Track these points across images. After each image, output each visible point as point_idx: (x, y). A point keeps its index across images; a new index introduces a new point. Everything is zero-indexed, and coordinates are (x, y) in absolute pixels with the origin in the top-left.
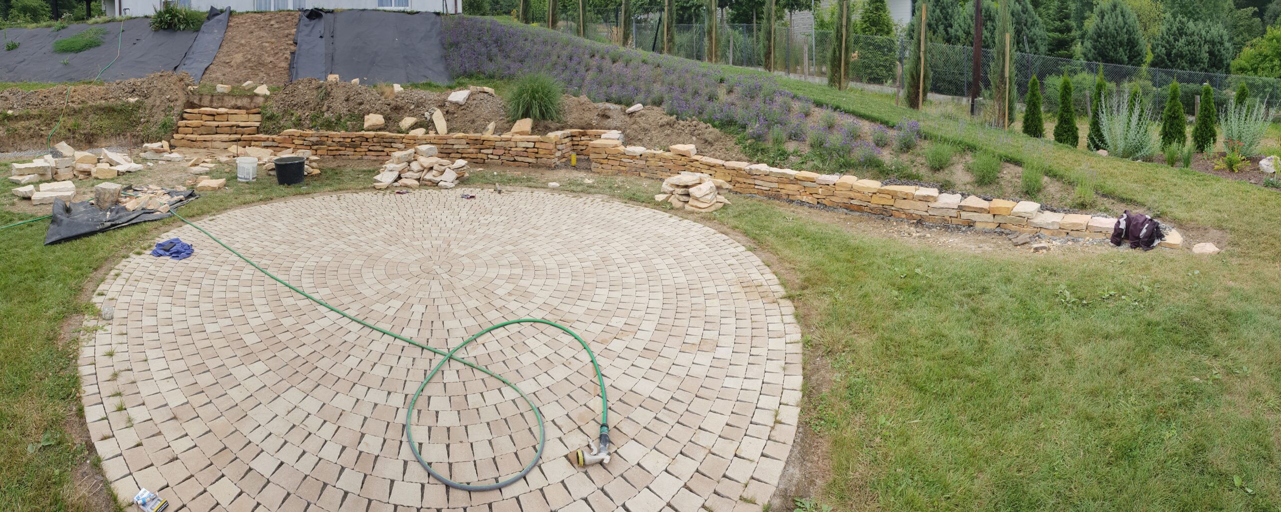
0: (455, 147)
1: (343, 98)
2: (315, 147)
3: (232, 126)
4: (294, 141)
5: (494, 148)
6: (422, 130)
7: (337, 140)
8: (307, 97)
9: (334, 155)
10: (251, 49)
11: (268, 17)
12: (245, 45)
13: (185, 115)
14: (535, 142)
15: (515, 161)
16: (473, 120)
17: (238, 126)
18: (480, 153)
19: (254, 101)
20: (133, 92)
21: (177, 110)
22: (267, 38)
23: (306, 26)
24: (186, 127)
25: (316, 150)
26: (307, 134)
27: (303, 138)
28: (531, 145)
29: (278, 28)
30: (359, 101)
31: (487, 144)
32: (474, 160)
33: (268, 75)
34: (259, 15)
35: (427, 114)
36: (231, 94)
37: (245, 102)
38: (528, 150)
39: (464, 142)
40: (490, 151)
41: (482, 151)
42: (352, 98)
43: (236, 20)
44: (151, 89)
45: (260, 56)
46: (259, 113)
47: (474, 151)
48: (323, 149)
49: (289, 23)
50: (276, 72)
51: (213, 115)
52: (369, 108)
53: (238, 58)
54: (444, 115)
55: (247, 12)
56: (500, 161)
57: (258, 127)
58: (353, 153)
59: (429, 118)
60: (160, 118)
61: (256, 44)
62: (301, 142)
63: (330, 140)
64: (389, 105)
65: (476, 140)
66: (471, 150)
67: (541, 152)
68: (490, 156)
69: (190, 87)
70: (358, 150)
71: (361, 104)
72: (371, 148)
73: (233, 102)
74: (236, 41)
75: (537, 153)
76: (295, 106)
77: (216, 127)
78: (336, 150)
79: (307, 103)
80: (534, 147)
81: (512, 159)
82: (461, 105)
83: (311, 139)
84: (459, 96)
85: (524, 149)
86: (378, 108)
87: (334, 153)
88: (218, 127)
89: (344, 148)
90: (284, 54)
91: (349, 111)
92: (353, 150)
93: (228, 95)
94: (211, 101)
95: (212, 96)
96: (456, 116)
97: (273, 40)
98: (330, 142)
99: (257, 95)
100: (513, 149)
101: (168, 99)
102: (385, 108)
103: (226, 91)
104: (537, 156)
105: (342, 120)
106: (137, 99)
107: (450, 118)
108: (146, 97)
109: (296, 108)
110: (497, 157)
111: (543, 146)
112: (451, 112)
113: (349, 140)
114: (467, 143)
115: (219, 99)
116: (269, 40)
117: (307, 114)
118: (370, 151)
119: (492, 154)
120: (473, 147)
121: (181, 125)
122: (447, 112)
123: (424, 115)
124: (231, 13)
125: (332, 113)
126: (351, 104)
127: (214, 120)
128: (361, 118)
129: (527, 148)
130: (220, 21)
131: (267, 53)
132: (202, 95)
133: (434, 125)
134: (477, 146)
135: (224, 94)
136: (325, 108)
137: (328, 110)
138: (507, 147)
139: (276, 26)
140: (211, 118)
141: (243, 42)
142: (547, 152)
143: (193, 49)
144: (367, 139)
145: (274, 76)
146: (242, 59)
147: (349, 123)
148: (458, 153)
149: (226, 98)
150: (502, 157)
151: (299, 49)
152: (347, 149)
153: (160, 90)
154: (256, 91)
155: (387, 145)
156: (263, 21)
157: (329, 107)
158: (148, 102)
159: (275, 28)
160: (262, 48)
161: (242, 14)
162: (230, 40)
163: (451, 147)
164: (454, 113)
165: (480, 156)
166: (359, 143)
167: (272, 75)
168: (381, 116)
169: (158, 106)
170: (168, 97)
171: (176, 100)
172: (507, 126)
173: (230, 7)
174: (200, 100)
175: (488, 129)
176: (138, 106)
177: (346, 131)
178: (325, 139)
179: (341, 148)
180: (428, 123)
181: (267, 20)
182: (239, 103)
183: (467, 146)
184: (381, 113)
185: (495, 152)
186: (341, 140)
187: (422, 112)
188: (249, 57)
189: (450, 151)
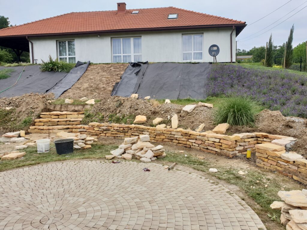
0: (175, 136)
1: (129, 106)
2: (105, 132)
3: (67, 121)
4: (94, 129)
5: (196, 140)
6: (164, 125)
7: (116, 128)
8: (110, 106)
9: (114, 137)
10: (95, 81)
11: (110, 66)
12: (92, 79)
13: (41, 116)
14: (220, 139)
15: (207, 149)
16: (193, 122)
17: (70, 121)
18: (188, 141)
19: (85, 107)
20: (9, 104)
21: (37, 113)
22: (106, 75)
23: (130, 70)
24: (40, 122)
25: (106, 134)
26: (101, 125)
27: (99, 127)
28: (218, 140)
29: (114, 71)
30: (136, 108)
31: (192, 137)
32: (185, 145)
33: (99, 94)
34: (105, 65)
35: (169, 117)
36: (73, 104)
37: (80, 108)
38: (215, 143)
39: (180, 134)
40: (194, 141)
41: (189, 140)
42: (133, 107)
43: (92, 67)
44: (21, 103)
45: (98, 85)
46: (83, 114)
47: (185, 140)
48: (109, 133)
49: (122, 69)
50: (104, 92)
51: (58, 115)
52: (140, 112)
53: (86, 85)
54: (179, 118)
55: (100, 64)
56: (199, 148)
57: (81, 121)
58: (123, 136)
59: (169, 119)
60: (24, 117)
61: (99, 79)
62: (98, 129)
63: (113, 128)
64: (151, 111)
65: (186, 133)
66: (183, 139)
67: (224, 146)
68: (194, 144)
69: (49, 101)
70: (126, 134)
71: (136, 110)
72: (133, 134)
73: (73, 108)
74: (88, 77)
75: (221, 146)
76: (102, 110)
77: (58, 122)
78: (116, 134)
79: (109, 109)
80: (219, 142)
81: (206, 147)
82: (189, 113)
83: (103, 128)
84: (189, 108)
85: (213, 143)
86: (145, 112)
87: (114, 135)
88: (59, 121)
89: (119, 133)
90: (112, 83)
91: (130, 113)
92: (123, 134)
93: (71, 104)
94: (61, 108)
95: (62, 105)
96: (184, 118)
97: (109, 76)
98: (112, 130)
99: (87, 104)
100: (206, 142)
101: (31, 107)
102: (149, 113)
103: (70, 103)
104: (221, 148)
105: (125, 118)
106: (11, 108)
107: (181, 119)
108: (17, 106)
109: (102, 111)
110: (197, 145)
111: (225, 142)
112: (182, 116)
113: (122, 129)
114: (182, 135)
115: (65, 107)
116: (107, 77)
117: (107, 114)
118: (132, 135)
119: (195, 143)
120: (184, 137)
121: (37, 121)
122: (180, 116)
123: (167, 117)
124: (90, 64)
125: (121, 114)
126: (132, 110)
127: (59, 118)
128: (134, 117)
129: (215, 142)
130: (83, 67)
131: (103, 83)
132: (55, 105)
133: (171, 123)
134: (187, 137)
135: (69, 104)
136: (118, 111)
137: (119, 112)
138: (203, 140)
139: (113, 70)
140: (57, 117)
141: (92, 77)
142: (227, 146)
143: (62, 81)
144: (131, 128)
145: (102, 94)
146: (88, 86)
147: (128, 119)
148: (177, 140)
149: (69, 106)
150: (200, 146)
151: (121, 82)
152: (121, 134)
153: (27, 103)
154: (87, 102)
155: (141, 132)
156: (107, 68)
157: (120, 111)
158: (18, 109)
159: (112, 71)
160: (101, 80)
161: (96, 64)
162: (86, 77)
163: (173, 136)
164: (184, 117)
165: (188, 143)
166: (127, 130)
167: (101, 93)
168: (145, 117)
169: (24, 112)
170: (31, 106)
171: (37, 108)
172: (211, 126)
173: (90, 62)
174: (55, 107)
175: (199, 128)
176: (11, 112)
177: (125, 123)
178: (110, 128)
179: (118, 133)
180: (168, 121)
181: (109, 67)
182: (76, 108)
183: (181, 137)
184: (146, 115)
185: (197, 142)
186: (118, 128)
187: (167, 115)
188: (92, 85)
189: (172, 138)
